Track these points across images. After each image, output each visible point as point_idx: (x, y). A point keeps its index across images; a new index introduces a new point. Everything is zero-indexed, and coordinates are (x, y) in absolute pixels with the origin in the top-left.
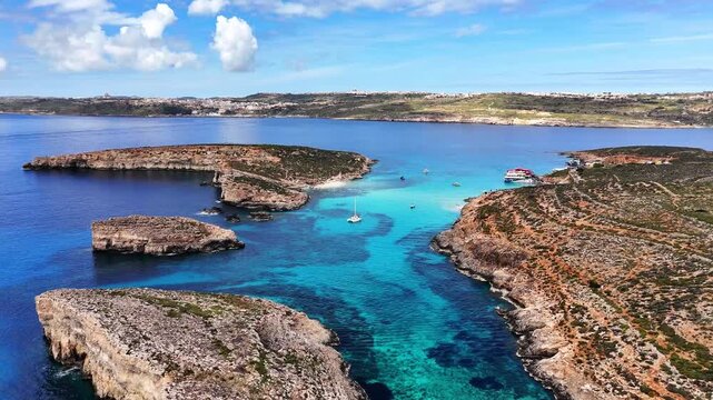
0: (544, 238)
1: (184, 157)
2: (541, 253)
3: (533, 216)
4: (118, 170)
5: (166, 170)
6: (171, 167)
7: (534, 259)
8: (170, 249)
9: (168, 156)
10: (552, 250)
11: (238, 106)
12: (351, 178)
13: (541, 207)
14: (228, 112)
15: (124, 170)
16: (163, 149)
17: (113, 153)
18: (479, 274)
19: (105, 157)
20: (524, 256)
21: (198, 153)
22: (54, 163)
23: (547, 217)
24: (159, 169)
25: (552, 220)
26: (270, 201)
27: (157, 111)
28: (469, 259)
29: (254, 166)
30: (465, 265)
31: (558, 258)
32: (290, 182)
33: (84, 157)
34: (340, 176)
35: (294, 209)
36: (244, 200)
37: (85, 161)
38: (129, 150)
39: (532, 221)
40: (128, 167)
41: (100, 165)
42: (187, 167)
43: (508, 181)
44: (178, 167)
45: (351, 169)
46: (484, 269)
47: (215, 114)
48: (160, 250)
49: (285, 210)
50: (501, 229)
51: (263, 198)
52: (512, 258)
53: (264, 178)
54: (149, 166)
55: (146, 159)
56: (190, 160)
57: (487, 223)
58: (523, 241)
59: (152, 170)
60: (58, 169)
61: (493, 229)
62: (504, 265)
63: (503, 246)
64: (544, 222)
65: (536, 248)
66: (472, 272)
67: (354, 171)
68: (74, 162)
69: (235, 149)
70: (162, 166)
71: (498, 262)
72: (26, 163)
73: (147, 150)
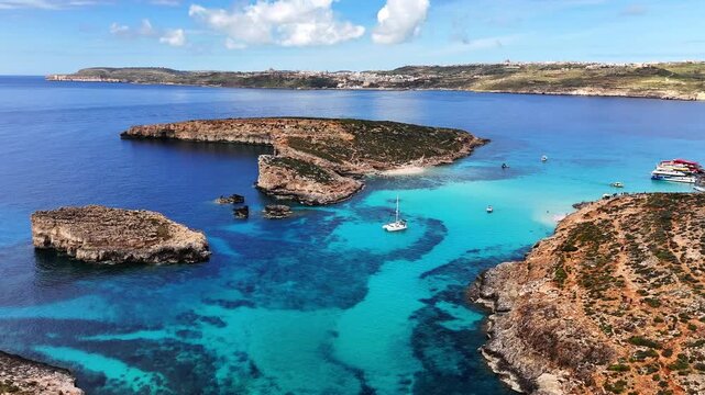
0: (657, 320)
1: (263, 131)
2: (642, 356)
3: (652, 262)
4: (201, 142)
5: (246, 144)
6: (251, 140)
7: (623, 369)
8: (107, 256)
9: (248, 129)
10: (668, 353)
11: (381, 78)
12: (435, 162)
13: (674, 245)
14: (372, 85)
15: (207, 142)
16: (244, 121)
17: (197, 124)
18: (514, 371)
19: (190, 128)
20: (603, 356)
21: (276, 127)
22: (147, 133)
23: (679, 270)
24: (240, 143)
25: (686, 279)
26: (306, 189)
27: (305, 84)
28: (510, 333)
29: (317, 144)
30: (496, 346)
31: (676, 379)
32: (353, 166)
33: (172, 127)
34: (421, 160)
35: (329, 204)
36: (278, 187)
37: (173, 131)
38: (212, 122)
39: (646, 273)
40: (211, 139)
41: (185, 136)
42: (267, 142)
43: (657, 178)
44: (258, 141)
45: (442, 151)
46: (525, 362)
47: (358, 87)
48: (94, 256)
49: (316, 203)
50: (586, 281)
51: (298, 186)
52: (580, 356)
53: (318, 161)
54: (231, 139)
55: (227, 132)
56: (268, 134)
57: (568, 262)
58: (611, 320)
59: (234, 143)
60: (150, 138)
61: (572, 277)
62: (564, 364)
63: (570, 323)
64: (667, 281)
65: (633, 341)
66: (504, 364)
67: (445, 154)
68: (164, 132)
69: (314, 123)
70: (243, 140)
71: (552, 356)
72: (123, 132)
73: (230, 122)
